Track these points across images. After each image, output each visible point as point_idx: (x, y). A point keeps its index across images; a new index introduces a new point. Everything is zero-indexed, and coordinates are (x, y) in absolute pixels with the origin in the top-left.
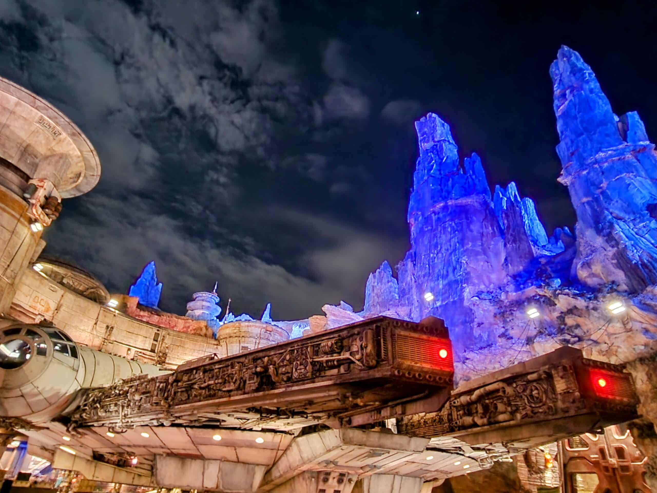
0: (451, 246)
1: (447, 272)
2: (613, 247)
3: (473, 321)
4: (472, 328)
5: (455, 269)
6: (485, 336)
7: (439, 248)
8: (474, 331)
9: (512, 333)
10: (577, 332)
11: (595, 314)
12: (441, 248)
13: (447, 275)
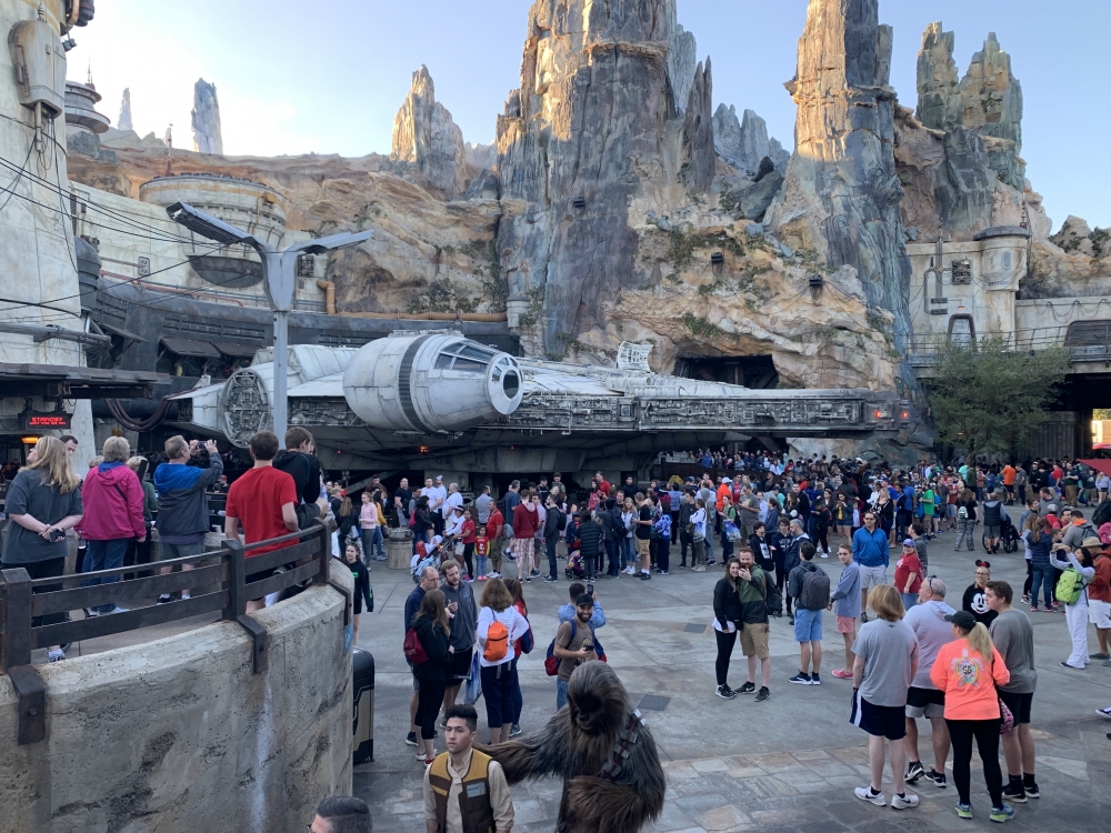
0: (616, 127)
1: (607, 168)
2: (827, 212)
3: (635, 251)
4: (633, 260)
5: (619, 167)
6: (648, 273)
7: (598, 126)
8: (636, 265)
9: (682, 276)
10: (766, 294)
11: (791, 281)
12: (602, 125)
13: (606, 174)
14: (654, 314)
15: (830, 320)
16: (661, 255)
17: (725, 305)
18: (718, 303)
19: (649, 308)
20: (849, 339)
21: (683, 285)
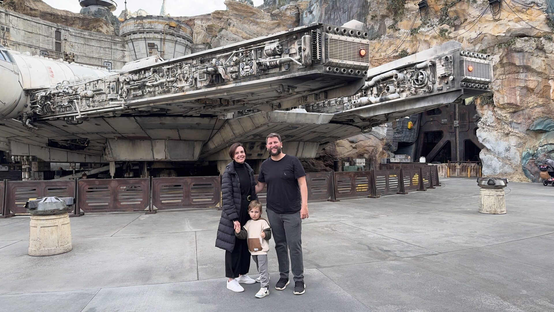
3: (367, 14)
6: (376, 28)
9: (399, 24)
10: (457, 23)
14: (381, 56)
15: (509, 31)
16: (384, 12)
17: (428, 39)
18: (423, 38)
19: (377, 52)
20: (527, 44)
21: (400, 31)
